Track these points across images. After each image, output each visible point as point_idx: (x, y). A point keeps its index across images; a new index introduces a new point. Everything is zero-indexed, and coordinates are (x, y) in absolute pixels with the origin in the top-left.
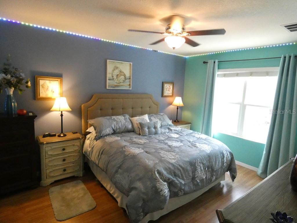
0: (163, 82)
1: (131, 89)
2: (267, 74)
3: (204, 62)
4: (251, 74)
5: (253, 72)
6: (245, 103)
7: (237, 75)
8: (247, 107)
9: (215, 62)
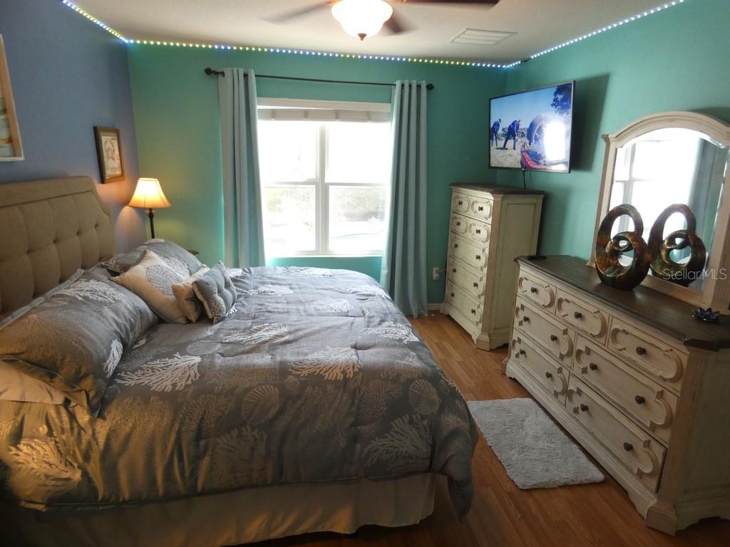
0: (95, 129)
1: (22, 158)
2: (368, 117)
3: (208, 72)
4: (337, 115)
5: (341, 111)
6: (327, 180)
7: (306, 115)
8: (331, 188)
9: (246, 76)
